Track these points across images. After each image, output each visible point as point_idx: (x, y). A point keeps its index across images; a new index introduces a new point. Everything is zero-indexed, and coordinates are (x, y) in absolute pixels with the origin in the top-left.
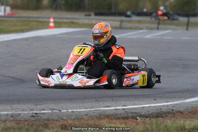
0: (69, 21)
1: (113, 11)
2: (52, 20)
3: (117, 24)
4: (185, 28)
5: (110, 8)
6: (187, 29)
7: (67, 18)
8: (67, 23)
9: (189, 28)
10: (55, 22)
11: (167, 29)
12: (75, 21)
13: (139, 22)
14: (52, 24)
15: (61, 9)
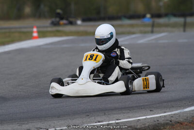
1: (102, 15)
2: (35, 29)
4: (182, 29)
6: (184, 31)
8: (52, 32)
13: (132, 26)
14: (35, 35)
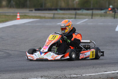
2: (18, 15)
3: (52, 16)
10: (20, 16)
11: (85, 18)
13: (63, 14)
14: (18, 17)
15: (13, 7)
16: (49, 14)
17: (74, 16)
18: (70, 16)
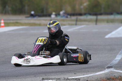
0: (14, 21)
1: (45, 13)
2: (2, 21)
4: (94, 23)
5: (43, 12)
6: (96, 24)
7: (13, 20)
8: (13, 23)
9: (97, 23)
10: (4, 23)
11: (83, 25)
12: (19, 21)
13: (63, 20)
14: (2, 25)
15: (9, 14)
16: (46, 20)
17: (74, 23)
18: (70, 22)
